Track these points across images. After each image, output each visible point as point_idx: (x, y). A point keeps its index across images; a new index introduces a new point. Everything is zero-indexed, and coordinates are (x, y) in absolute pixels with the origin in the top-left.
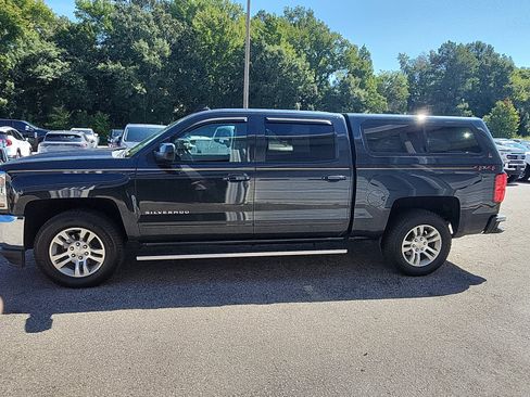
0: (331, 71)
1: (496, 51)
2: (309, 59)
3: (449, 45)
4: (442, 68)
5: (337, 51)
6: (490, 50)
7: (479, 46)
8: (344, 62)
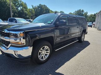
0: (19, 7)
1: (47, 7)
2: (13, 3)
3: (40, 4)
4: (40, 9)
5: (19, 2)
6: (46, 6)
7: (45, 5)
8: (21, 5)
